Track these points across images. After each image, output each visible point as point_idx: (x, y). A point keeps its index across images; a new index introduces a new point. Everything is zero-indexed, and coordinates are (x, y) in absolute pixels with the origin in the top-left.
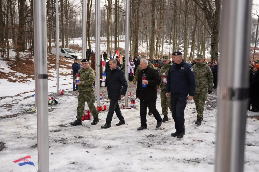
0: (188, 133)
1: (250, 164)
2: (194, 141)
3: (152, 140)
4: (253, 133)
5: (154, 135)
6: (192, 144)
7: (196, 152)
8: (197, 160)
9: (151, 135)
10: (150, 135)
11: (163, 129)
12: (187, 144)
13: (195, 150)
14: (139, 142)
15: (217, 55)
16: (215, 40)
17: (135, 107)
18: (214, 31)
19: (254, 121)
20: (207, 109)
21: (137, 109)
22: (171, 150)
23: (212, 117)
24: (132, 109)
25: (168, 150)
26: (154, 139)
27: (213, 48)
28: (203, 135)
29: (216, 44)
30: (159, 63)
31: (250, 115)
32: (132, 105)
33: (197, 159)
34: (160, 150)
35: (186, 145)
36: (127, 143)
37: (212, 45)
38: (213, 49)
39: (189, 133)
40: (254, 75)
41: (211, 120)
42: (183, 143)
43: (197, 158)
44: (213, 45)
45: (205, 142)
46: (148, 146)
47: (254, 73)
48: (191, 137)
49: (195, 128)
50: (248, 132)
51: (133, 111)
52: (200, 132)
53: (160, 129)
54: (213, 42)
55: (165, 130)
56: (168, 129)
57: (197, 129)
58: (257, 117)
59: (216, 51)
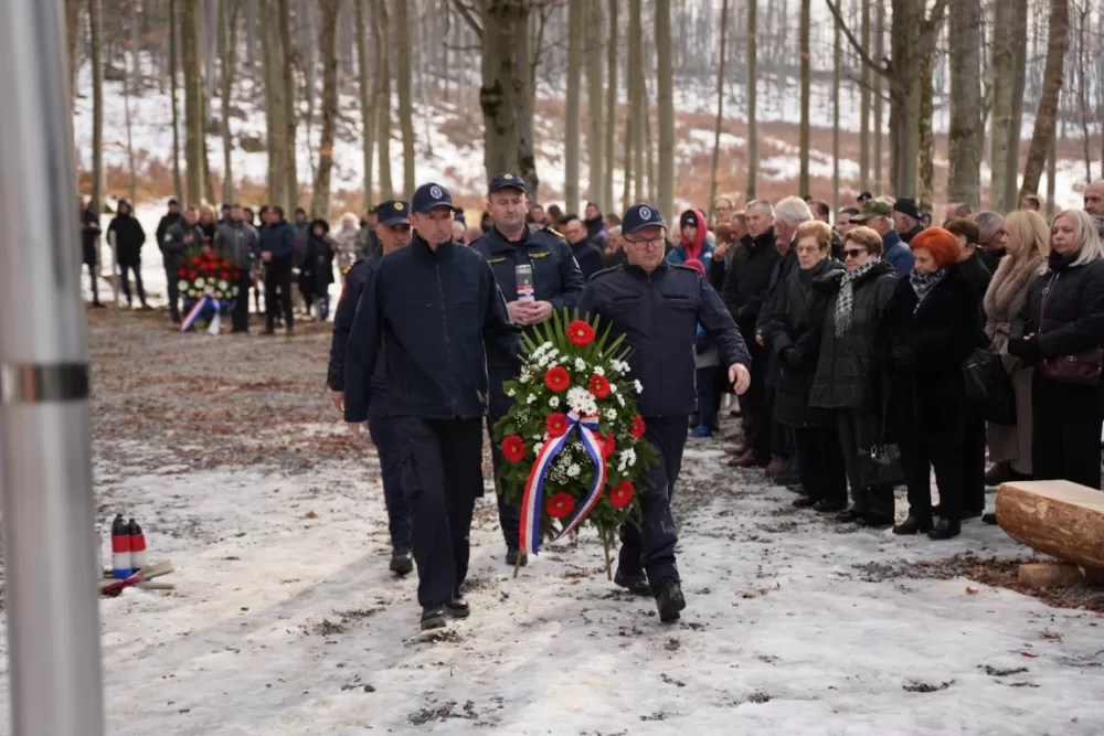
0: (644, 718)
4: (1024, 670)
11: (458, 709)
15: (531, 172)
16: (507, 65)
17: (148, 579)
19: (969, 591)
21: (170, 587)
23: (707, 591)
24: (127, 590)
27: (501, 123)
28: (753, 717)
29: (518, 90)
30: (223, 240)
31: (920, 558)
32: (124, 561)
37: (493, 98)
38: (501, 131)
39: (649, 715)
40: (922, 297)
41: (720, 614)
44: (498, 103)
47: (923, 286)
49: (663, 675)
50: (989, 670)
51: (143, 606)
52: (718, 705)
53: (445, 713)
54: (497, 82)
55: (483, 717)
56: (494, 705)
57: (681, 685)
58: (967, 566)
59: (523, 141)
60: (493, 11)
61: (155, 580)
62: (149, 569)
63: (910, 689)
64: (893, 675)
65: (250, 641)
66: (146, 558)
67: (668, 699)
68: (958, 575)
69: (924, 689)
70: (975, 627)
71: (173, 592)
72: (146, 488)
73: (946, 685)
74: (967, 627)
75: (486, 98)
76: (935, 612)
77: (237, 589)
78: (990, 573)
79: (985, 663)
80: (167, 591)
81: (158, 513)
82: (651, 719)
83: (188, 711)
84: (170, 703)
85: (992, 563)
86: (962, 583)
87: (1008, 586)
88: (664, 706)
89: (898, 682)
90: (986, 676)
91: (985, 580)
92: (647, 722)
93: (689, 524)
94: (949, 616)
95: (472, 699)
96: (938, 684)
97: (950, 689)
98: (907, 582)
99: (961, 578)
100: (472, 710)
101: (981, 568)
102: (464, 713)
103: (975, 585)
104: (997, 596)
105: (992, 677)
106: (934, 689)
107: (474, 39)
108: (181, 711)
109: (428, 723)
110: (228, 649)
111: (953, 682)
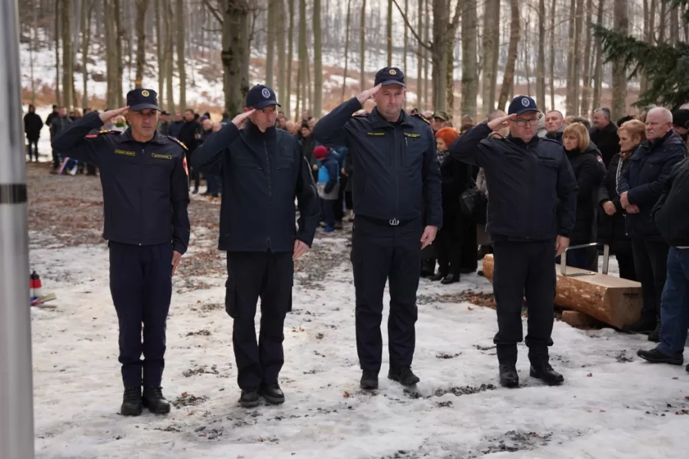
0: (305, 373)
1: (560, 443)
2: (347, 395)
3: (203, 414)
5: (196, 396)
6: (350, 408)
7: (381, 432)
8: (400, 455)
9: (184, 395)
10: (180, 396)
11: (209, 369)
12: (335, 411)
13: (374, 426)
14: (159, 429)
16: (235, 40)
17: (43, 303)
18: (230, 6)
19: (470, 309)
20: (302, 284)
21: (54, 307)
22: (297, 437)
24: (33, 308)
25: (286, 438)
26: (208, 409)
27: (232, 69)
29: (241, 53)
31: (445, 293)
32: (31, 293)
33: (402, 452)
34: (262, 444)
35: (332, 414)
36: (118, 439)
37: (228, 56)
38: (232, 73)
39: (308, 371)
41: (344, 321)
42: (319, 409)
43: (401, 449)
44: (231, 59)
45: (385, 395)
46: (210, 438)
47: (441, 157)
48: (329, 385)
49: (315, 352)
50: (479, 348)
51: (40, 316)
52: (343, 366)
53: (201, 371)
54: (230, 48)
55: (222, 373)
56: (228, 367)
57: (324, 356)
58: (469, 296)
59: (244, 79)
60: (228, 12)
61: (47, 303)
62: (43, 298)
63: (439, 357)
64: (431, 350)
65: (98, 335)
66: (42, 291)
67: (317, 363)
68: (464, 301)
69: (446, 357)
70: (472, 327)
71: (56, 309)
72: (41, 256)
73: (457, 355)
74: (468, 326)
75: (224, 56)
76: (453, 320)
77: (91, 308)
78: (480, 300)
79: (476, 344)
80: (52, 309)
81: (48, 269)
82: (309, 373)
83: (64, 370)
84: (55, 366)
85: (481, 295)
86: (466, 305)
87: (489, 306)
88: (315, 367)
89: (434, 354)
90: (476, 350)
91: (477, 303)
92: (307, 375)
93: (329, 276)
94: (459, 321)
95: (215, 363)
96: (453, 354)
97: (459, 357)
98: (438, 304)
99: (466, 302)
100: (216, 369)
101: (475, 297)
102: (212, 371)
103: (472, 306)
104: (483, 311)
105: (479, 351)
106: (451, 357)
107: (218, 26)
108: (62, 371)
109: (193, 376)
110: (86, 339)
111: (461, 353)
